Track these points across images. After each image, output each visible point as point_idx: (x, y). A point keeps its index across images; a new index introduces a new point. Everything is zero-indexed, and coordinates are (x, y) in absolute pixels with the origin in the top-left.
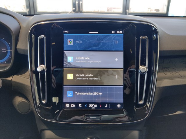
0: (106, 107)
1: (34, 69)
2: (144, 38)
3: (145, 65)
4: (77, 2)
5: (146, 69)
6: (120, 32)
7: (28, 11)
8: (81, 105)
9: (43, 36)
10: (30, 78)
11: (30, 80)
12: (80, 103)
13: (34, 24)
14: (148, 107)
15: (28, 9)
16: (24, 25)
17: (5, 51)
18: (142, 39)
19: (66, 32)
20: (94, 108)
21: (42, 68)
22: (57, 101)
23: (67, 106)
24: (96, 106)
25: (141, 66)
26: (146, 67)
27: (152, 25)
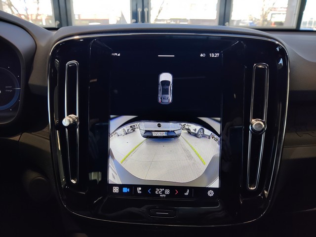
0: (187, 194)
1: (56, 121)
2: (260, 67)
3: (262, 119)
4: (140, 10)
5: (263, 126)
6: (215, 55)
7: (57, 24)
8: (140, 189)
9: (74, 62)
10: (50, 137)
11: (49, 141)
12: (139, 186)
13: (59, 41)
14: (266, 196)
15: (58, 22)
16: (42, 43)
17: (11, 91)
18: (258, 69)
19: (116, 54)
20: (165, 196)
21: (71, 120)
22: (98, 178)
23: (116, 190)
24: (167, 192)
25: (253, 120)
26: (263, 122)
27: (277, 43)
